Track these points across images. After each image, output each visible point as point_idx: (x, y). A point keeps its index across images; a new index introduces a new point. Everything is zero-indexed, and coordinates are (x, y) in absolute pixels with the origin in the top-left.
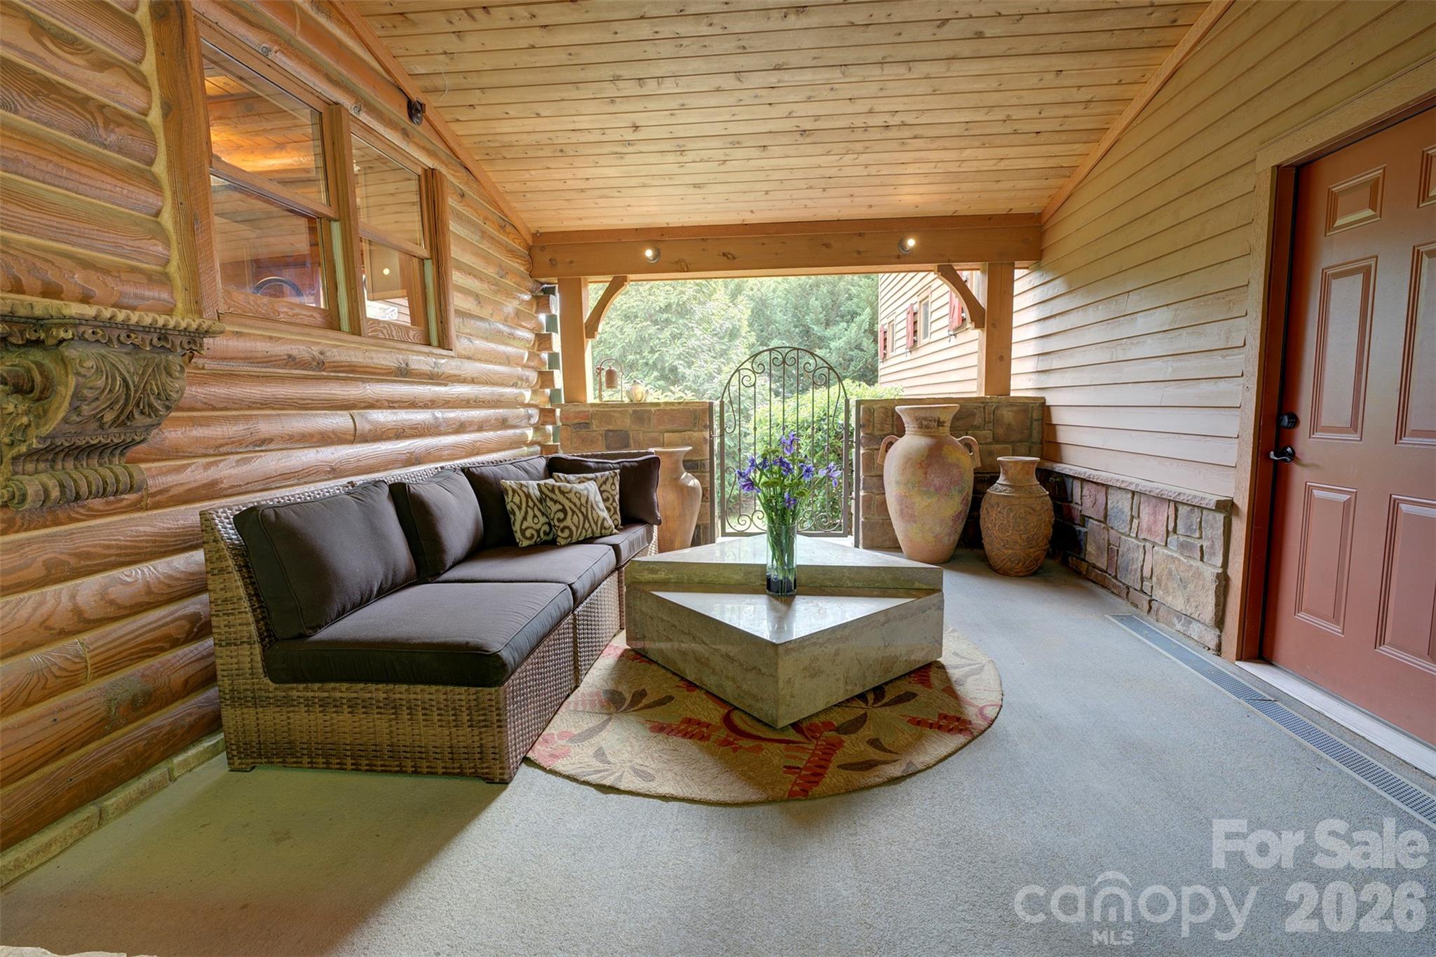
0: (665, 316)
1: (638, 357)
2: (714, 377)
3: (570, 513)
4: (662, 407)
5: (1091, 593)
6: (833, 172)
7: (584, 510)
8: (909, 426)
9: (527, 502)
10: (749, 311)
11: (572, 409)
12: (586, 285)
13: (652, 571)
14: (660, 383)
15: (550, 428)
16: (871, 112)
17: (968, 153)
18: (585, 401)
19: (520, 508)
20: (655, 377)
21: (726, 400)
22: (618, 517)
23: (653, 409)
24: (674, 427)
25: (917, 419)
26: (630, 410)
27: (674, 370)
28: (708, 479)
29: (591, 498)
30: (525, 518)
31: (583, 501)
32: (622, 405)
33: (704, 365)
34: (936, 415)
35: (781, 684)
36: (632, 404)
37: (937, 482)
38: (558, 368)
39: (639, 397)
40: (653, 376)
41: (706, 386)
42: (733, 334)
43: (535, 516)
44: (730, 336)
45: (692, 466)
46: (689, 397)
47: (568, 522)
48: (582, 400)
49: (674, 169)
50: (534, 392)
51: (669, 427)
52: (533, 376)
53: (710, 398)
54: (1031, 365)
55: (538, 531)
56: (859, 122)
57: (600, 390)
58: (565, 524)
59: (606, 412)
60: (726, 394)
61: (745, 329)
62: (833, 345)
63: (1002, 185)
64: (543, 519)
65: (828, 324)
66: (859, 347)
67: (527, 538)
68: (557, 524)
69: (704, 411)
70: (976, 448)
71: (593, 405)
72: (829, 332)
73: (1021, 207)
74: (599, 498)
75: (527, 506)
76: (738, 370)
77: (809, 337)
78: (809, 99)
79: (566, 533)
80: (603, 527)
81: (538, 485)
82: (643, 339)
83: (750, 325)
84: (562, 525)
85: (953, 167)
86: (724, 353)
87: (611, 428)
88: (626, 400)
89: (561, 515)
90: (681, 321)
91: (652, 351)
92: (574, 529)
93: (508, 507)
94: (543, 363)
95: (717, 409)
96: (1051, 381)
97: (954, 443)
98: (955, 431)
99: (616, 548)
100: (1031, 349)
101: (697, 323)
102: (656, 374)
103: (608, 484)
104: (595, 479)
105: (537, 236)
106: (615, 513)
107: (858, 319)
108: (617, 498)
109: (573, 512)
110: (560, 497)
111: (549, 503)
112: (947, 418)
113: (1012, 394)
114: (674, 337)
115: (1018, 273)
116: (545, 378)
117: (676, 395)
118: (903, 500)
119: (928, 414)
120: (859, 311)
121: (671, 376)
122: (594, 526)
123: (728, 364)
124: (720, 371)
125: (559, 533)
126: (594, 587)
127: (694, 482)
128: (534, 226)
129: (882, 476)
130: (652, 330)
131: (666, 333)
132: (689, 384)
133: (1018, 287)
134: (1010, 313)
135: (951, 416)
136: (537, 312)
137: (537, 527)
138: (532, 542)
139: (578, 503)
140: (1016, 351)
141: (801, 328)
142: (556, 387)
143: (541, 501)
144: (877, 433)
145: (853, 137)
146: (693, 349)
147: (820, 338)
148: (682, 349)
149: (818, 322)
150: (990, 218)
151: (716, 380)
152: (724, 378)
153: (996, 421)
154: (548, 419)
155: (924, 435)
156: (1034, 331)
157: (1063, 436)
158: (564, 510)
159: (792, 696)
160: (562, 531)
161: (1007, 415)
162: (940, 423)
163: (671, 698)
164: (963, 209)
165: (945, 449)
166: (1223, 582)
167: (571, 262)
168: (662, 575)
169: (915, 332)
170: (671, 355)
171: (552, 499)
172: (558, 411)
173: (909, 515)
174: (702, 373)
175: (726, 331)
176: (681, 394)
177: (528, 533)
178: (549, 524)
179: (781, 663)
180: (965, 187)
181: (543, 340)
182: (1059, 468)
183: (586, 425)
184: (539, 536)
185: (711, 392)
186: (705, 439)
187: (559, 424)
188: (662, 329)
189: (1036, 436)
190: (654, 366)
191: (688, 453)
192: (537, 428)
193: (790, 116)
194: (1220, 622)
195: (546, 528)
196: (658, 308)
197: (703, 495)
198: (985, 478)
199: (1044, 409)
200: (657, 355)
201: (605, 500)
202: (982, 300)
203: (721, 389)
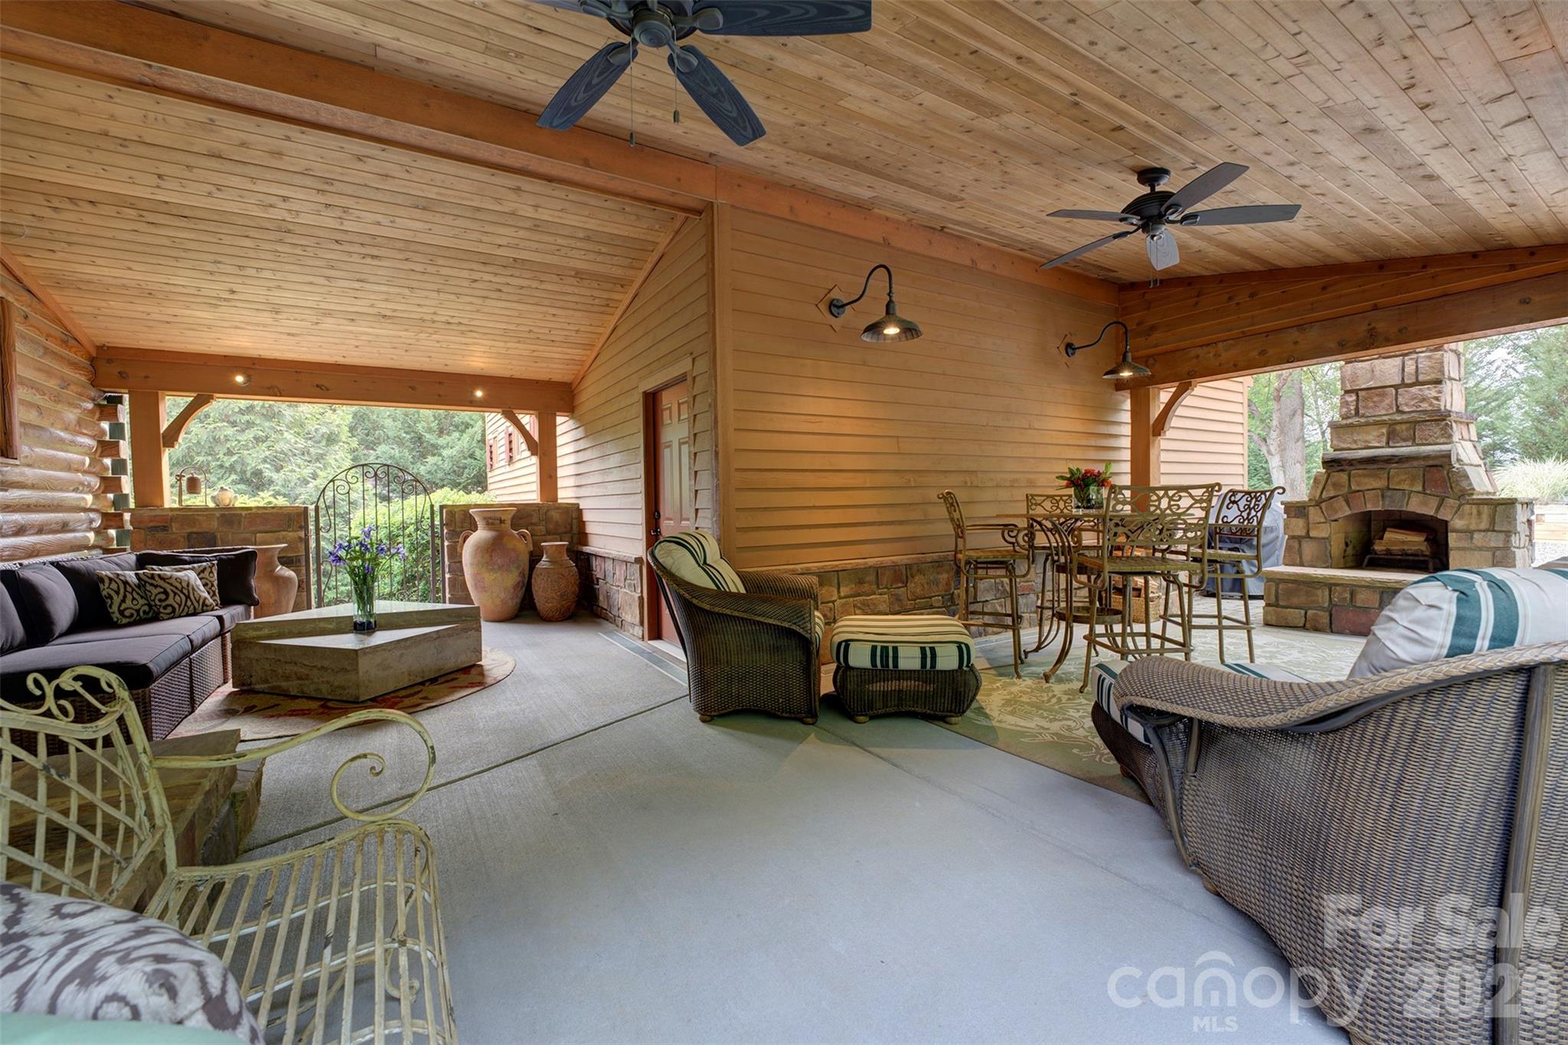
0: (246, 418)
1: (210, 458)
2: (308, 482)
3: (171, 595)
4: (254, 511)
5: (599, 624)
6: (412, 341)
7: (186, 592)
8: (480, 524)
9: (125, 588)
10: (350, 416)
11: (146, 513)
12: (164, 398)
13: (256, 629)
14: (239, 486)
15: (113, 532)
16: (435, 313)
17: (509, 345)
18: (162, 505)
19: (117, 593)
20: (233, 481)
21: (321, 505)
22: (217, 598)
23: (244, 513)
24: (268, 528)
25: (485, 518)
26: (218, 514)
27: (258, 473)
28: (304, 571)
29: (192, 582)
30: (123, 601)
31: (184, 585)
32: (207, 509)
33: (296, 470)
34: (498, 515)
35: (361, 673)
36: (217, 509)
37: (499, 561)
38: (125, 473)
39: (227, 502)
40: (230, 480)
41: (298, 490)
42: (331, 439)
43: (134, 599)
44: (328, 440)
45: (287, 562)
46: (281, 502)
47: (170, 601)
48: (159, 504)
49: (270, 321)
50: (96, 497)
51: (261, 528)
52: (95, 482)
53: (304, 503)
54: (571, 482)
55: (138, 611)
56: (428, 317)
57: (180, 495)
58: (167, 603)
59: (187, 515)
60: (322, 500)
61: (345, 435)
62: (445, 453)
63: (539, 365)
64: (142, 602)
65: (441, 432)
66: (472, 456)
67: (126, 617)
68: (158, 603)
69: (299, 515)
70: (529, 538)
71: (172, 509)
72: (441, 441)
73: (557, 377)
74: (199, 582)
75: (125, 590)
76: (332, 481)
77: (421, 443)
78: (386, 300)
79: (169, 610)
80: (204, 604)
81: (136, 574)
82: (216, 440)
83: (352, 429)
84: (164, 604)
85: (503, 351)
86: (320, 458)
87: (195, 530)
88: (211, 505)
89: (163, 597)
90: (267, 424)
91: (230, 453)
92: (176, 606)
93: (104, 593)
94: (106, 469)
95: (312, 513)
96: (583, 492)
97: (513, 534)
98: (514, 526)
99: (220, 618)
100: (572, 470)
101: (287, 426)
102: (234, 477)
103: (207, 572)
104: (193, 569)
105: (100, 348)
106: (214, 595)
107: (470, 431)
108: (216, 583)
109: (175, 594)
110: (161, 583)
111: (148, 587)
112: (508, 518)
113: (559, 501)
114: (258, 440)
115: (559, 420)
116: (110, 484)
117: (263, 499)
118: (475, 576)
119: (492, 515)
120: (472, 422)
121: (256, 482)
122: (196, 604)
123: (326, 469)
124: (315, 476)
125: (162, 610)
126: (204, 642)
127: (289, 573)
128: (100, 340)
129: (461, 562)
130: (230, 431)
131: (250, 435)
132: (277, 488)
133: (559, 430)
134: (555, 447)
135: (510, 517)
136: (100, 419)
137: (137, 607)
138: (132, 620)
139: (179, 586)
140: (560, 473)
141: (413, 435)
142: (125, 492)
143: (139, 586)
144: (458, 530)
145: (424, 324)
146: (282, 452)
147: (433, 445)
148: (267, 453)
149: (430, 430)
150: (537, 382)
151: (310, 485)
152: (320, 482)
153: (547, 519)
154: (112, 523)
155: (490, 529)
156: (572, 459)
157: (590, 529)
158: (165, 592)
159: (370, 682)
160: (165, 608)
161: (555, 515)
162: (502, 521)
163: (278, 705)
164: (517, 375)
165: (505, 540)
166: (641, 598)
167: (146, 377)
168: (266, 631)
169: (511, 450)
170: (255, 458)
171: (152, 585)
172: (127, 516)
173: (481, 587)
174: (294, 477)
175: (323, 436)
176: (272, 499)
177: (127, 613)
178: (149, 605)
179: (360, 660)
180: (514, 362)
181: (108, 447)
182: (586, 549)
183: (165, 529)
184: (138, 614)
185: (305, 496)
186: (300, 538)
187: (129, 527)
188: (243, 431)
189: (575, 529)
190: (232, 469)
191: (283, 549)
192: (98, 532)
193: (372, 306)
194: (642, 623)
195: (146, 608)
196: (237, 410)
197: (299, 586)
198: (534, 558)
199: (579, 511)
200: (235, 458)
201: (205, 585)
202: (536, 438)
203: (316, 495)
